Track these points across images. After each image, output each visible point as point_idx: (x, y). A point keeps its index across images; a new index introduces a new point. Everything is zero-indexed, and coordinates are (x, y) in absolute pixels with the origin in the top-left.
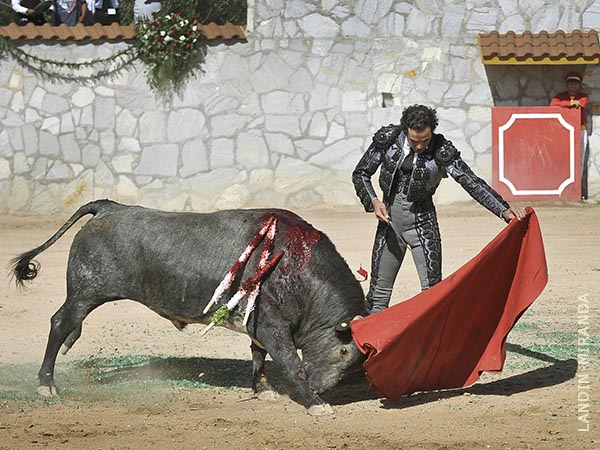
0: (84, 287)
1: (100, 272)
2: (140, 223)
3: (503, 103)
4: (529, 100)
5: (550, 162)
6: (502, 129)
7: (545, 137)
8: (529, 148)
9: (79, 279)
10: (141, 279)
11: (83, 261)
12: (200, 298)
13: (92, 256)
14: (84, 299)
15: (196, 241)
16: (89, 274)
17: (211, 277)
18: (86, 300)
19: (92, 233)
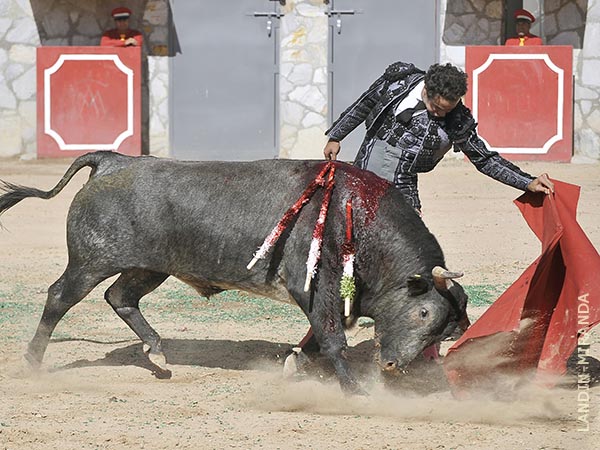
0: (93, 258)
1: (115, 240)
2: (162, 175)
3: (50, 41)
4: (82, 39)
5: (105, 111)
6: (48, 73)
7: (99, 83)
8: (80, 95)
9: (88, 248)
10: (166, 243)
11: (92, 226)
12: (237, 259)
13: (105, 221)
14: (93, 271)
15: (236, 195)
16: (101, 242)
17: (254, 236)
18: (96, 272)
19: (102, 192)
